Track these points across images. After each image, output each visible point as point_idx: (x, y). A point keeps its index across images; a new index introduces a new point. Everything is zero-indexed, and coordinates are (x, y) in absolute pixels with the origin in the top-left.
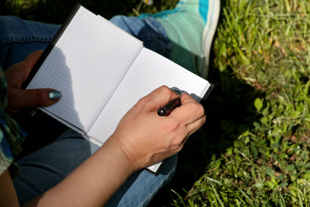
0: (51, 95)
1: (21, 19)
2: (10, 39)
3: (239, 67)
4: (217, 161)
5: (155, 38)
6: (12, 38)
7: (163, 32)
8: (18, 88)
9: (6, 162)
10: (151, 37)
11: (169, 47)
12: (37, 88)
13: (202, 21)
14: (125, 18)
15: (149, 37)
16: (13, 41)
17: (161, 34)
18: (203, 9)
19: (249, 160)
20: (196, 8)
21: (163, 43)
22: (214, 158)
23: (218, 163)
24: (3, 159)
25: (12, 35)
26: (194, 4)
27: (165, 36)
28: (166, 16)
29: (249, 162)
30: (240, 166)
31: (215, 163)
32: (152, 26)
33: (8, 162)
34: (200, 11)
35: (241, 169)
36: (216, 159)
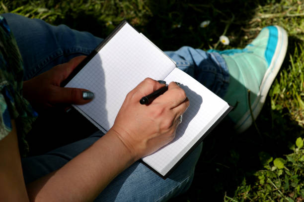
0: (85, 95)
1: (93, 36)
2: (77, 50)
3: (295, 110)
4: (247, 187)
5: (214, 69)
6: (79, 49)
7: (224, 67)
8: (57, 85)
9: (5, 131)
10: (210, 69)
11: (226, 81)
12: (74, 87)
13: (266, 63)
14: (192, 49)
15: (208, 69)
16: (79, 52)
17: (222, 69)
18: (269, 53)
19: (280, 191)
20: (262, 52)
21: (221, 76)
22: (244, 183)
23: (249, 189)
24: (3, 128)
25: (80, 47)
26: (261, 48)
27: (226, 70)
28: (233, 54)
29: (279, 193)
30: (269, 195)
31: (245, 188)
32: (215, 60)
33: (7, 131)
34: (266, 54)
35: (270, 198)
36: (247, 184)
